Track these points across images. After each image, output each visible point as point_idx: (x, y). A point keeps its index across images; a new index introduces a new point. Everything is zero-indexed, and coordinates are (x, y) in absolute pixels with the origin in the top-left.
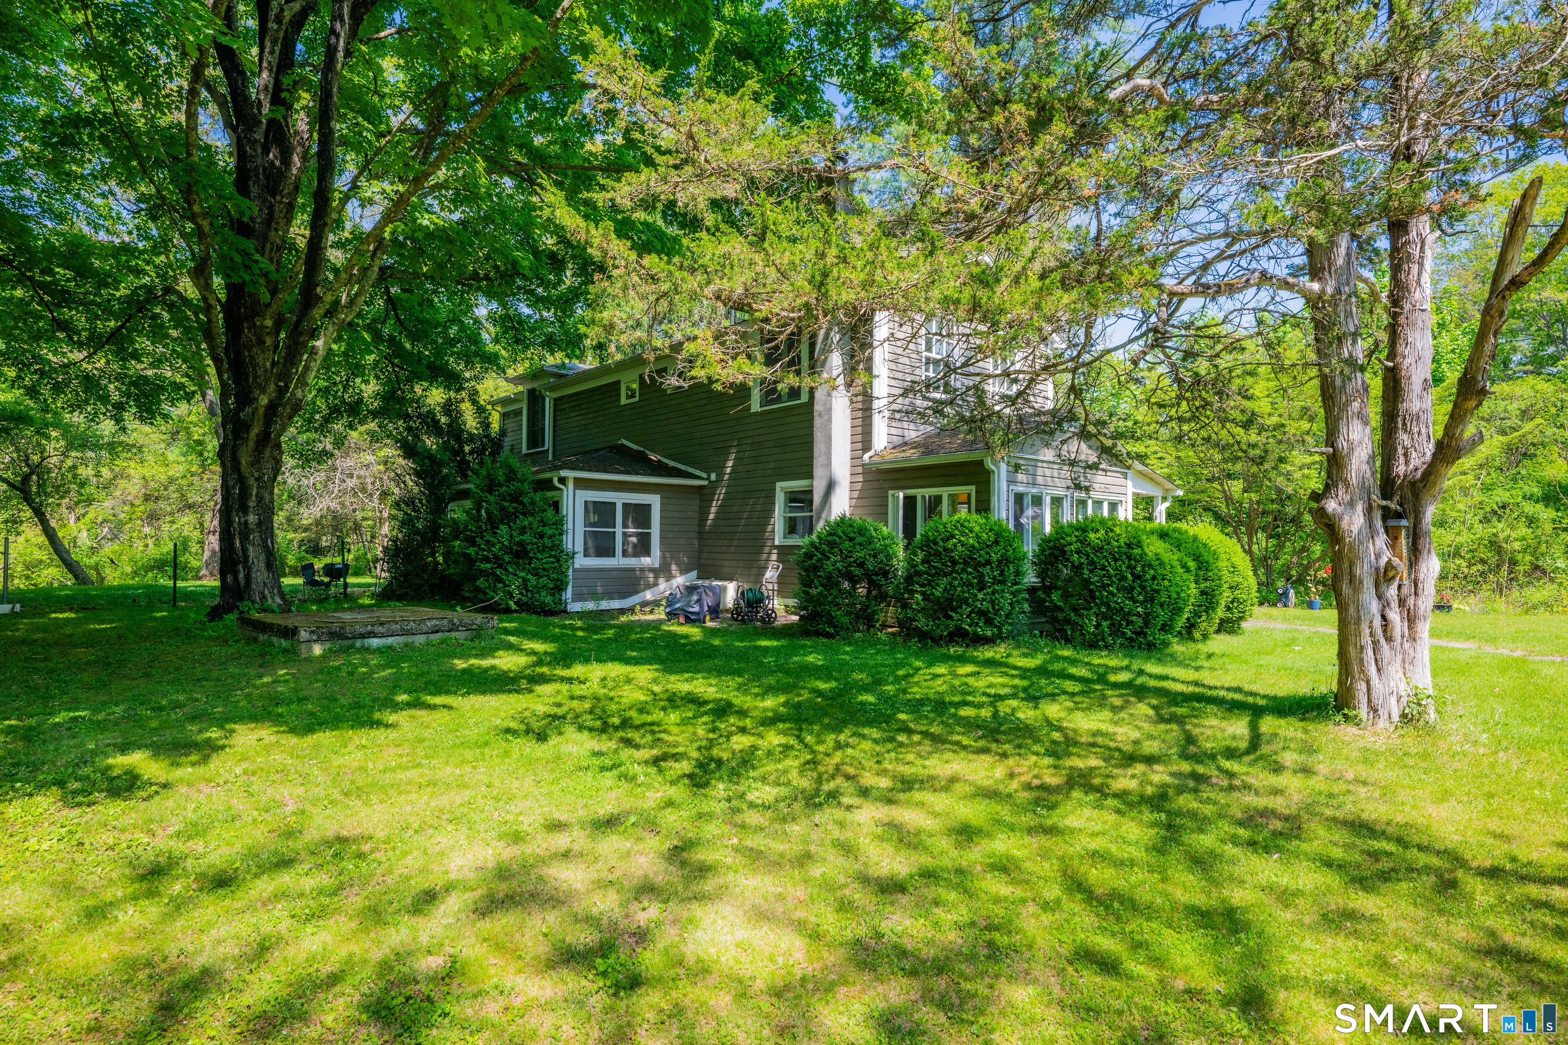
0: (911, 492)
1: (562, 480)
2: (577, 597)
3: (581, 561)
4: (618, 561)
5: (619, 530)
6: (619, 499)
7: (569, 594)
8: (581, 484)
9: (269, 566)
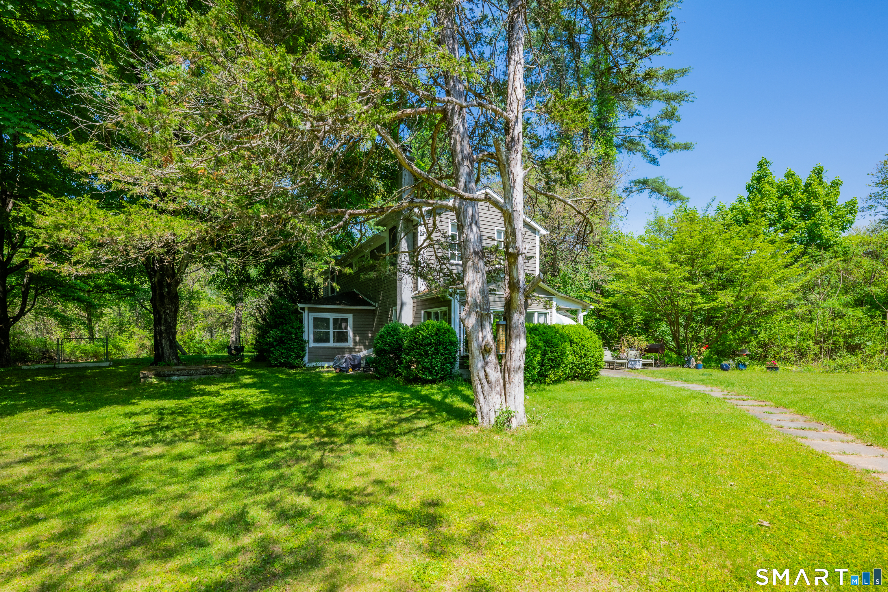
0: (429, 310)
1: (303, 309)
2: (310, 361)
3: (312, 344)
4: (331, 344)
5: (331, 330)
6: (331, 316)
7: (306, 359)
8: (311, 310)
9: (171, 347)
